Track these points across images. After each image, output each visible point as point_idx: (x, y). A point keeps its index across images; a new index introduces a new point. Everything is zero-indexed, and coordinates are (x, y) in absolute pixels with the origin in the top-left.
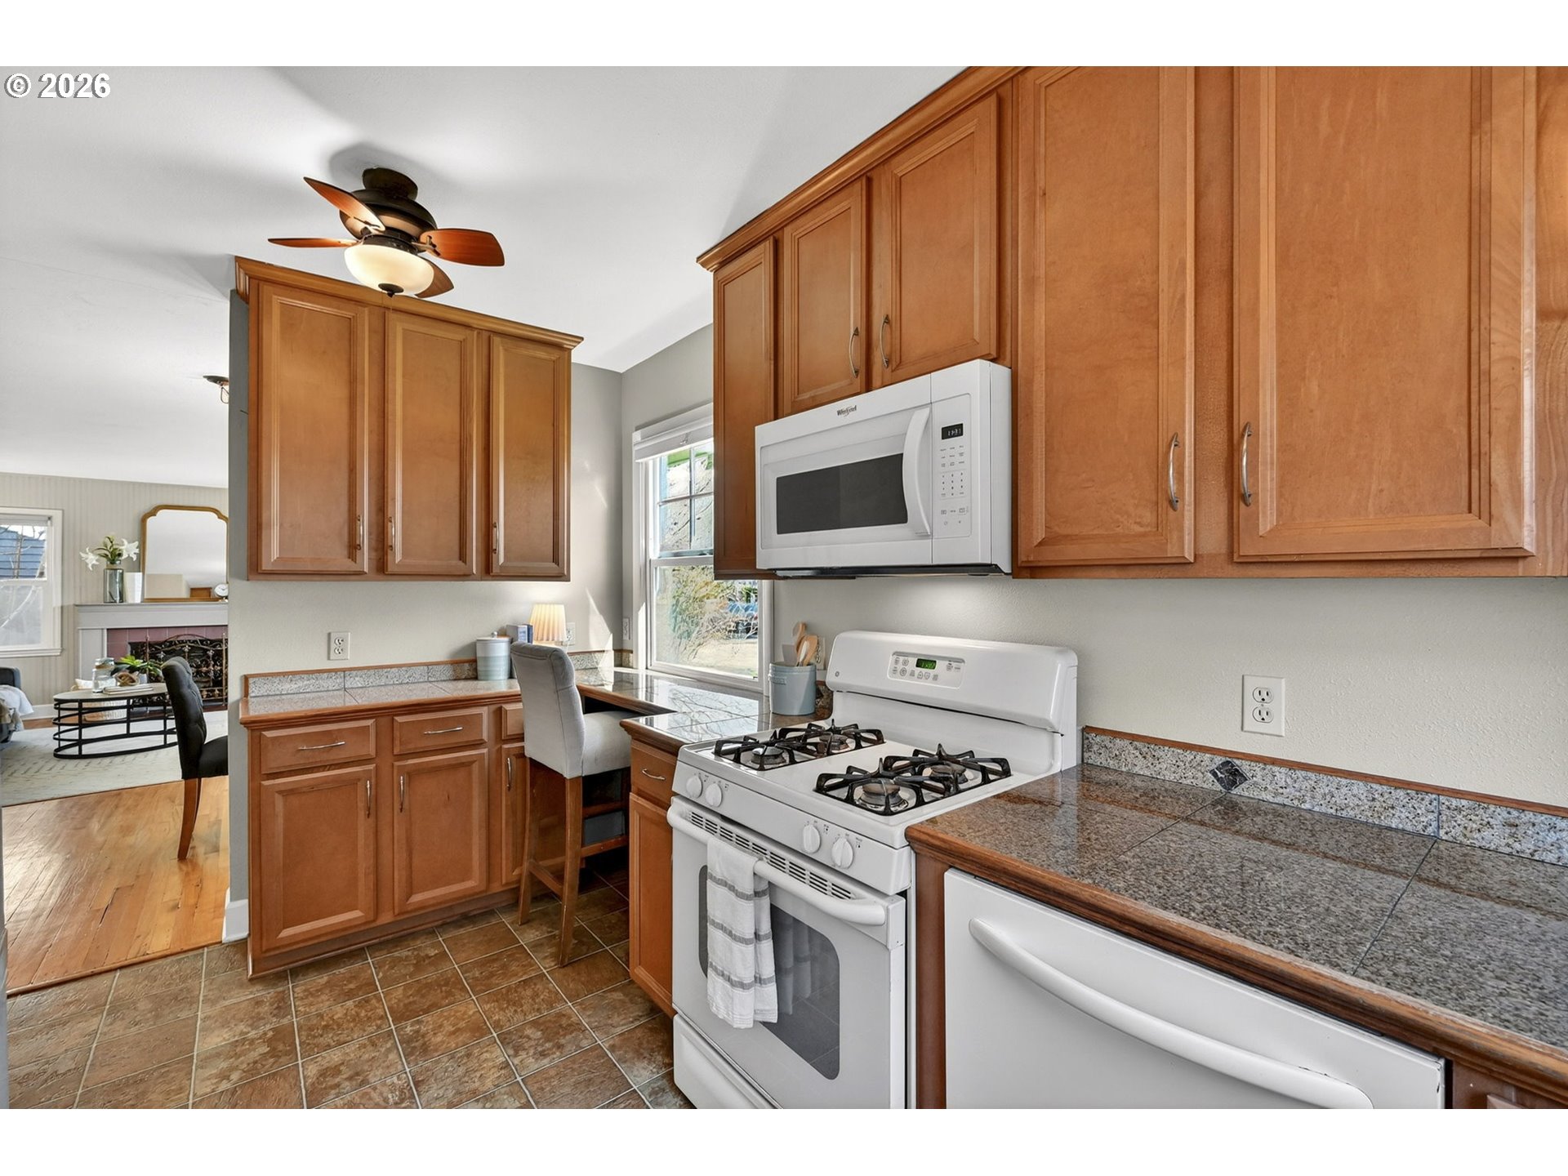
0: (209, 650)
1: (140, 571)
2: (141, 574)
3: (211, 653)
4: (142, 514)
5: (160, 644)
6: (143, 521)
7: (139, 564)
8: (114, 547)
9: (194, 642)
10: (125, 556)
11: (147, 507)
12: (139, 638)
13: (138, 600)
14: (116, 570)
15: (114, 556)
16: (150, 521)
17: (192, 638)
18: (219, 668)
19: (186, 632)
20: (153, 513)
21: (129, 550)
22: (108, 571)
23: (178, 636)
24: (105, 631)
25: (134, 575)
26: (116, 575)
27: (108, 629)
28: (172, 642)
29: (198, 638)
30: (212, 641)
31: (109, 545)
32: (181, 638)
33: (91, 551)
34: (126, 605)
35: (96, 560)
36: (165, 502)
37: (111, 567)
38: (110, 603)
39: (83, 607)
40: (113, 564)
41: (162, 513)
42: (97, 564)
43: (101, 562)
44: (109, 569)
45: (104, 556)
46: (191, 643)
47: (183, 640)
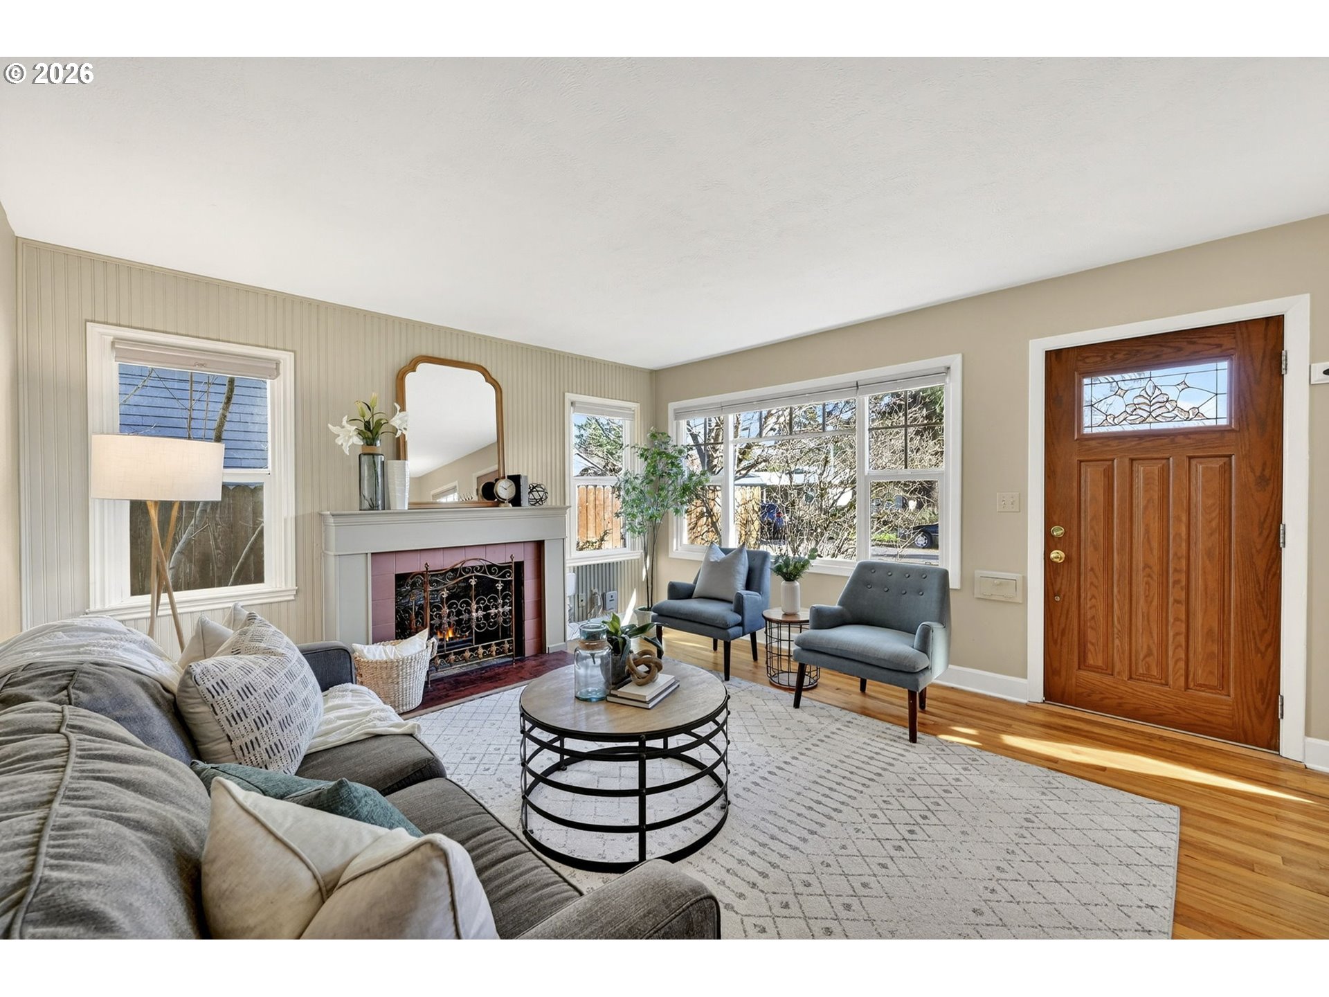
0: (497, 581)
3: (500, 586)
4: (397, 369)
5: (441, 575)
6: (399, 380)
8: (375, 418)
9: (481, 567)
11: (401, 360)
12: (408, 567)
13: (407, 505)
14: (377, 454)
15: (373, 434)
16: (410, 378)
19: (471, 554)
20: (412, 366)
22: (366, 458)
23: (464, 561)
24: (369, 556)
26: (376, 463)
27: (372, 554)
28: (456, 570)
29: (484, 564)
30: (501, 568)
31: (368, 414)
32: (465, 565)
33: (344, 423)
34: (394, 513)
35: (350, 437)
36: (424, 353)
37: (369, 449)
38: (370, 510)
39: (331, 520)
40: (371, 445)
41: (422, 367)
42: (353, 444)
43: (358, 441)
44: (365, 454)
45: (359, 432)
46: (477, 571)
47: (468, 568)
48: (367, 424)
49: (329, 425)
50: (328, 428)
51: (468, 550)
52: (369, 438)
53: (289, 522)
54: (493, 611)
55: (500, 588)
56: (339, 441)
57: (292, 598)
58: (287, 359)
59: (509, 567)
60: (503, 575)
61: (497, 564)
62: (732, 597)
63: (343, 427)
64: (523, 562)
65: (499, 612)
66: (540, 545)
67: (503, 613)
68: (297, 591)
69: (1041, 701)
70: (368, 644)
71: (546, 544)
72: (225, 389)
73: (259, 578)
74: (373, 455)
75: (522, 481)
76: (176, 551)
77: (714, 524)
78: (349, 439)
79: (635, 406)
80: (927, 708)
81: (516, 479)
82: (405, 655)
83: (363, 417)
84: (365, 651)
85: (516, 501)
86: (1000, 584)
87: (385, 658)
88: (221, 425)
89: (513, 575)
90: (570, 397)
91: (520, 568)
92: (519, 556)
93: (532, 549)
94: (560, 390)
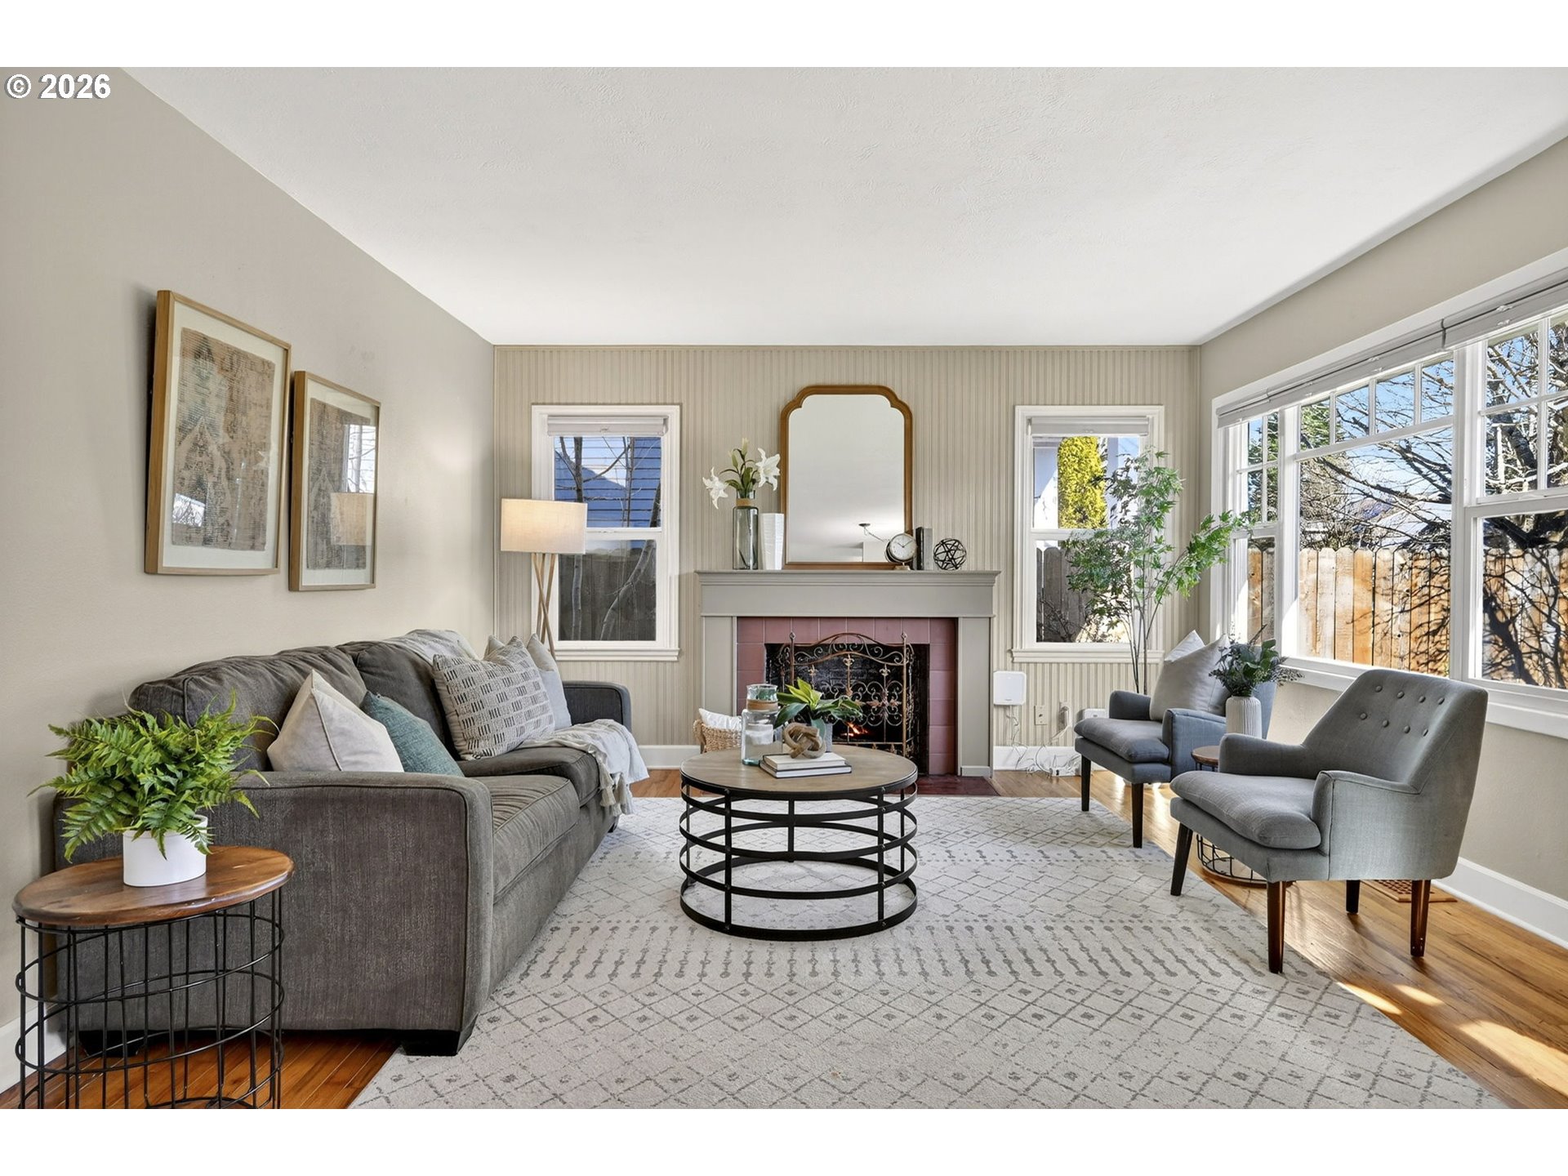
0: (882, 666)
1: (779, 512)
2: (783, 515)
3: (885, 672)
4: (782, 407)
5: (809, 649)
6: (783, 419)
7: (780, 501)
8: (748, 465)
10: (762, 482)
11: (786, 394)
12: (779, 636)
13: (778, 566)
14: (750, 508)
15: (745, 483)
16: (794, 417)
17: (856, 641)
18: (897, 703)
19: (846, 627)
20: (797, 402)
21: (767, 469)
22: (738, 511)
23: (837, 636)
24: (735, 620)
25: (774, 516)
26: (749, 518)
27: (738, 617)
28: (828, 646)
29: (866, 642)
30: (887, 649)
31: (740, 461)
32: (839, 641)
34: (762, 574)
35: (725, 491)
36: (813, 381)
37: (742, 502)
38: (741, 569)
40: (745, 497)
41: (810, 401)
42: (726, 498)
43: (730, 494)
44: (741, 508)
45: (733, 483)
46: (855, 650)
47: (842, 645)
48: (741, 473)
51: (839, 623)
52: (741, 490)
53: (674, 582)
54: (875, 703)
57: (676, 659)
58: (673, 412)
59: (900, 649)
60: (891, 659)
61: (884, 643)
62: (1166, 716)
64: (929, 645)
65: (884, 705)
66: (951, 625)
67: (889, 708)
68: (679, 651)
71: (961, 623)
73: (653, 638)
75: (928, 537)
79: (1156, 413)
81: (919, 535)
83: (736, 466)
85: (917, 563)
90: (1022, 412)
91: (921, 651)
92: (923, 636)
93: (940, 629)
94: (1007, 403)
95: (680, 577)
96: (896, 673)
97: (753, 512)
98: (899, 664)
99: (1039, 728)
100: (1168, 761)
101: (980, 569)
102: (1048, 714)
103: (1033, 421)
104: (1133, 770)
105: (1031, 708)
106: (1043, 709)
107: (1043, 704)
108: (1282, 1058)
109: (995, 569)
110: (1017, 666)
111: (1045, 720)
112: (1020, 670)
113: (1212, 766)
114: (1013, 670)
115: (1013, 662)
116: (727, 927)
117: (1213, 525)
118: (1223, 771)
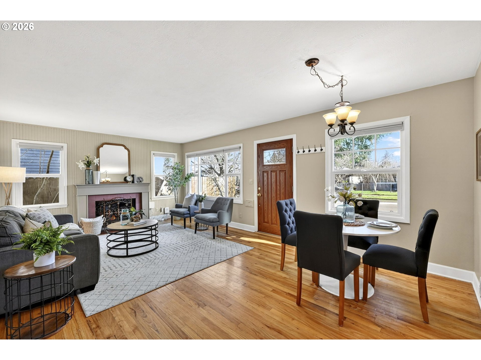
0: (126, 203)
1: (98, 171)
4: (97, 147)
5: (108, 201)
6: (98, 149)
9: (121, 200)
11: (99, 144)
12: (99, 199)
13: (99, 183)
16: (101, 149)
17: (120, 199)
19: (118, 196)
20: (102, 146)
22: (87, 171)
23: (115, 198)
24: (87, 196)
27: (88, 196)
28: (113, 200)
29: (122, 199)
30: (127, 200)
33: (80, 162)
34: (94, 185)
35: (82, 165)
36: (105, 142)
37: (88, 168)
38: (88, 184)
39: (77, 186)
40: (89, 167)
41: (105, 146)
42: (83, 167)
43: (84, 166)
44: (87, 170)
45: (85, 164)
46: (120, 201)
47: (117, 200)
48: (88, 162)
49: (76, 162)
50: (76, 163)
51: (115, 195)
52: (88, 165)
53: (66, 187)
55: (127, 205)
56: (79, 166)
57: (67, 207)
58: (65, 146)
59: (130, 200)
60: (128, 202)
61: (126, 199)
62: (188, 207)
63: (80, 163)
64: (135, 198)
66: (140, 194)
68: (68, 205)
69: (257, 231)
70: (87, 218)
71: (143, 194)
72: (51, 153)
73: (58, 202)
74: (90, 170)
75: (135, 176)
76: (36, 195)
77: (219, 189)
78: (82, 166)
79: (176, 154)
80: (228, 233)
81: (133, 176)
82: (96, 221)
83: (86, 160)
84: (84, 220)
85: (133, 182)
86: (249, 202)
87: (89, 221)
88: (50, 161)
89: (131, 202)
90: (152, 152)
91: (134, 200)
92: (134, 197)
93: (138, 195)
94: (149, 150)
95: (67, 186)
96: (130, 205)
97: (91, 171)
98: (130, 203)
99: (157, 212)
100: (189, 214)
101: (146, 182)
102: (158, 209)
103: (155, 154)
104: (184, 216)
105: (155, 209)
106: (157, 209)
107: (157, 207)
108: (221, 247)
109: (149, 183)
110: (152, 201)
111: (158, 211)
112: (153, 202)
113: (199, 213)
114: (151, 202)
115: (151, 200)
116: (127, 256)
117: (189, 175)
118: (201, 214)
